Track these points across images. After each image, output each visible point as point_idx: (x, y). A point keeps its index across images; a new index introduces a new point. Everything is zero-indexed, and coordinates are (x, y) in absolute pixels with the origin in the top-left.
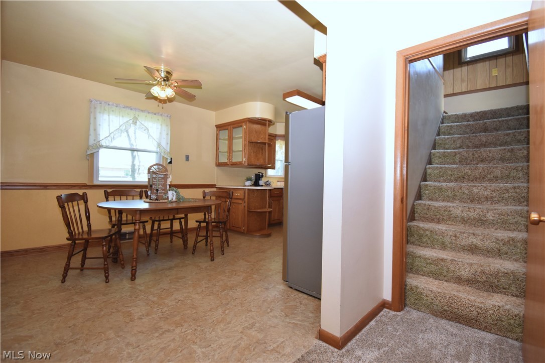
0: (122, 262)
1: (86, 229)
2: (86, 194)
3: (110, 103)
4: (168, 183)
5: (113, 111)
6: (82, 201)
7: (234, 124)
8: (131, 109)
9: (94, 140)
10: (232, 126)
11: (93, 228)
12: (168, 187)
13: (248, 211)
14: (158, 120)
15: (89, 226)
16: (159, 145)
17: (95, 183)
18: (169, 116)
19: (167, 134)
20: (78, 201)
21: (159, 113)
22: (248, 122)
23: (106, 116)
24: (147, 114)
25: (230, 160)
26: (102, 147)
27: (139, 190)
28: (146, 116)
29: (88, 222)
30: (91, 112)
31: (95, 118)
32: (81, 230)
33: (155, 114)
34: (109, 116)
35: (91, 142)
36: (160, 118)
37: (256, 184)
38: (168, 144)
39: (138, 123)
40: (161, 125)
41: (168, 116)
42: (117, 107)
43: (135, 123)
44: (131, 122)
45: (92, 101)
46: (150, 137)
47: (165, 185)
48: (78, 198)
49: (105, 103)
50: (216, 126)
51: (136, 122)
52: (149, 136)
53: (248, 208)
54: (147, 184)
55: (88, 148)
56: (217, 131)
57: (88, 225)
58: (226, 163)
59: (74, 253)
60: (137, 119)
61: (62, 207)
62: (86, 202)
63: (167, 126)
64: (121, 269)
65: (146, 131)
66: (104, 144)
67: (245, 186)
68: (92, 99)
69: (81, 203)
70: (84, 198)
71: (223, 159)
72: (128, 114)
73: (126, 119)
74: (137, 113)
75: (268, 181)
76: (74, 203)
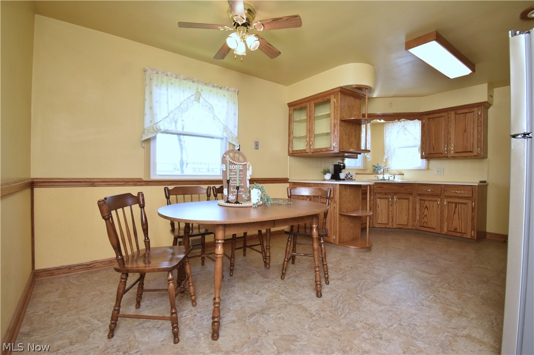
0: (193, 297)
1: (142, 246)
2: (143, 195)
3: (169, 74)
4: (248, 177)
5: (172, 84)
6: (137, 205)
7: (316, 99)
8: (193, 82)
9: (151, 122)
10: (312, 103)
11: (152, 245)
12: (248, 182)
13: (340, 214)
14: (224, 95)
15: (147, 243)
16: (226, 128)
17: (153, 177)
18: (237, 90)
19: (235, 114)
20: (131, 206)
21: (225, 87)
22: (339, 93)
23: (163, 91)
24: (212, 89)
25: (310, 146)
26: (159, 131)
27: (205, 187)
28: (210, 91)
29: (145, 236)
30: (146, 85)
31: (151, 93)
32: (135, 250)
33: (221, 88)
34: (167, 90)
35: (147, 124)
36: (226, 93)
37: (335, 177)
38: (235, 126)
39: (201, 100)
40: (228, 102)
41: (235, 91)
42: (176, 78)
43: (198, 100)
44: (193, 98)
45: (147, 71)
46: (216, 118)
47: (242, 180)
48: (130, 201)
49: (162, 72)
50: (288, 104)
51: (199, 98)
52: (215, 116)
53: (340, 210)
54: (221, 178)
55: (143, 133)
56: (290, 110)
57: (145, 241)
58: (305, 150)
59: (127, 287)
60: (200, 94)
61: (107, 218)
62: (142, 207)
63: (234, 103)
64: (192, 307)
65: (211, 109)
66: (162, 128)
67: (325, 180)
68: (147, 68)
69: (136, 208)
70: (139, 200)
71: (300, 146)
72: (190, 88)
73: (188, 94)
74: (200, 86)
75: (349, 174)
76: (125, 208)
